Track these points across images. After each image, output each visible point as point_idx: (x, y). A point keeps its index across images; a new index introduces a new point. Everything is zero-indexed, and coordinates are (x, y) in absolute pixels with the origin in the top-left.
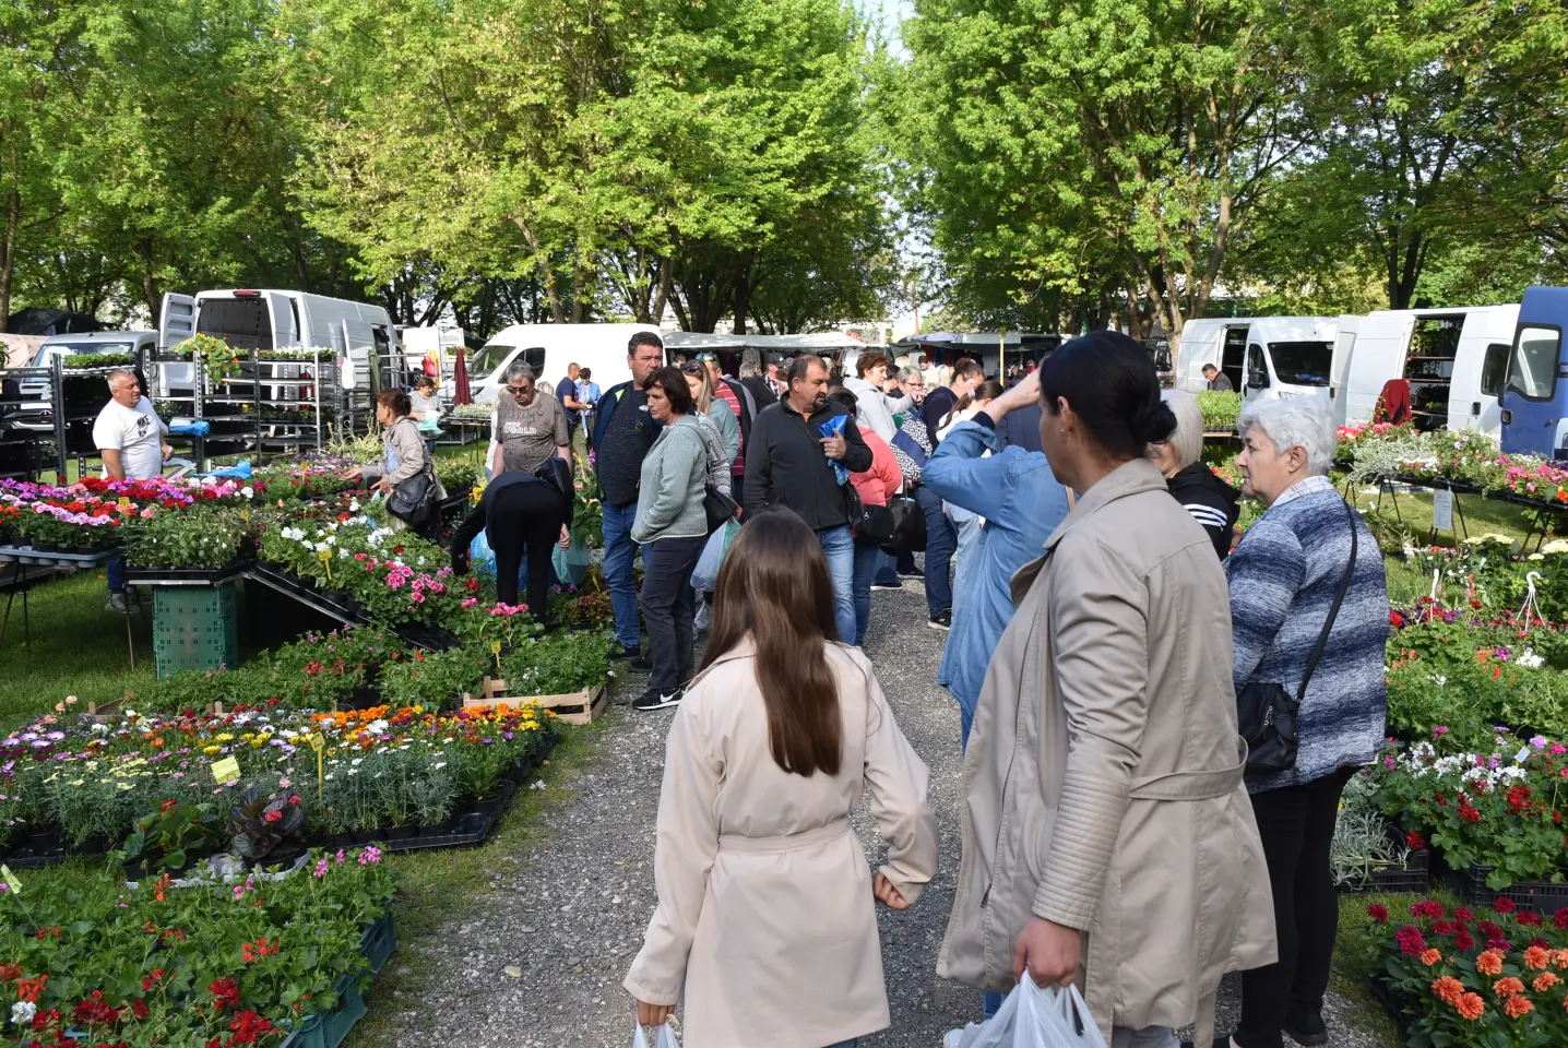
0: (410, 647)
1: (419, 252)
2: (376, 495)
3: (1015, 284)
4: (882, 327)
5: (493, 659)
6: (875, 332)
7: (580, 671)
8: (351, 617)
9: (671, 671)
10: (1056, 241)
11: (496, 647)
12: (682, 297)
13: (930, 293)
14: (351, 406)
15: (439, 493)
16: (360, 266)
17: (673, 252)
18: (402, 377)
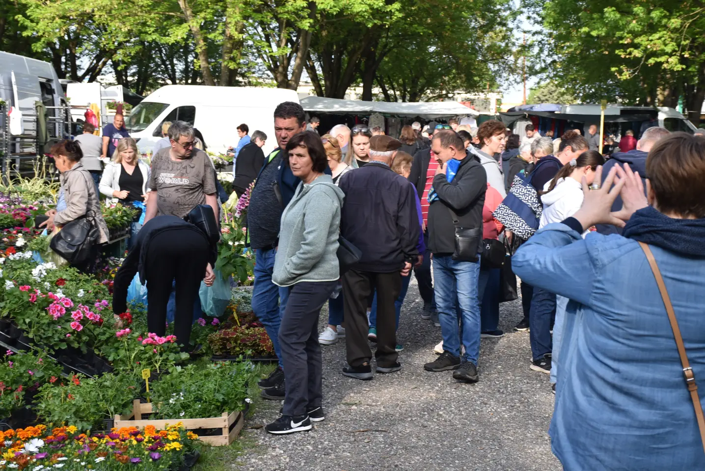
0: (68, 371)
1: (83, 14)
2: (45, 232)
3: (618, 61)
4: (493, 97)
5: (143, 384)
6: (486, 102)
7: (220, 397)
8: (13, 343)
9: (302, 400)
10: (660, 21)
11: (146, 374)
12: (317, 65)
13: (537, 67)
14: (18, 150)
15: (99, 237)
16: (27, 23)
17: (311, 26)
18: (66, 128)
